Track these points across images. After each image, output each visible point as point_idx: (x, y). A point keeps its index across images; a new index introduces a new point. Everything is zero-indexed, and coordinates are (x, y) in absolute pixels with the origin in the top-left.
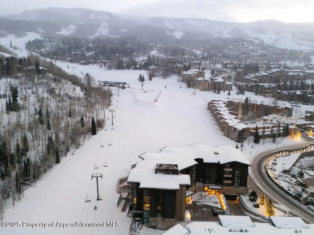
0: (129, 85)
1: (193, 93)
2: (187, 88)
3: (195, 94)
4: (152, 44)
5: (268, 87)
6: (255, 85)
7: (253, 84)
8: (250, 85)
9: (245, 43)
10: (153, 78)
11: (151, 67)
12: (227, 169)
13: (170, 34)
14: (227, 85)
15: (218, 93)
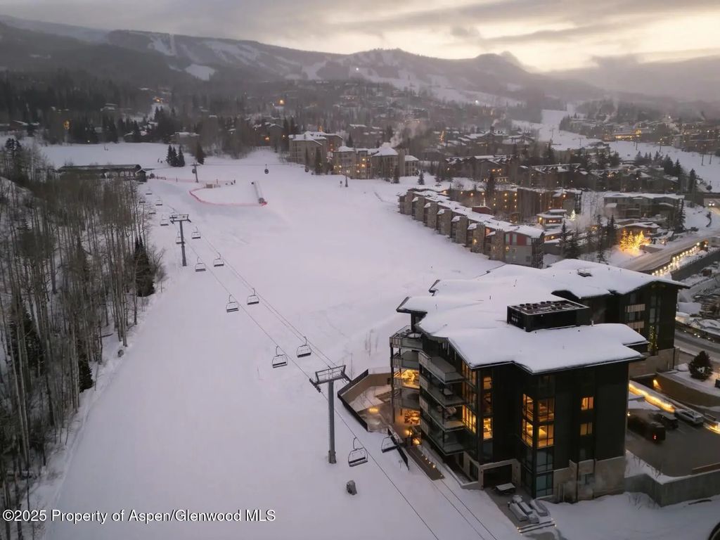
0: (153, 172)
1: (341, 182)
2: (315, 176)
3: (347, 186)
4: (146, 89)
5: (498, 161)
6: (465, 160)
7: (461, 159)
8: (454, 162)
9: (374, 90)
10: (206, 160)
11: (180, 133)
12: (632, 306)
13: (179, 70)
14: (407, 163)
15: (397, 182)
